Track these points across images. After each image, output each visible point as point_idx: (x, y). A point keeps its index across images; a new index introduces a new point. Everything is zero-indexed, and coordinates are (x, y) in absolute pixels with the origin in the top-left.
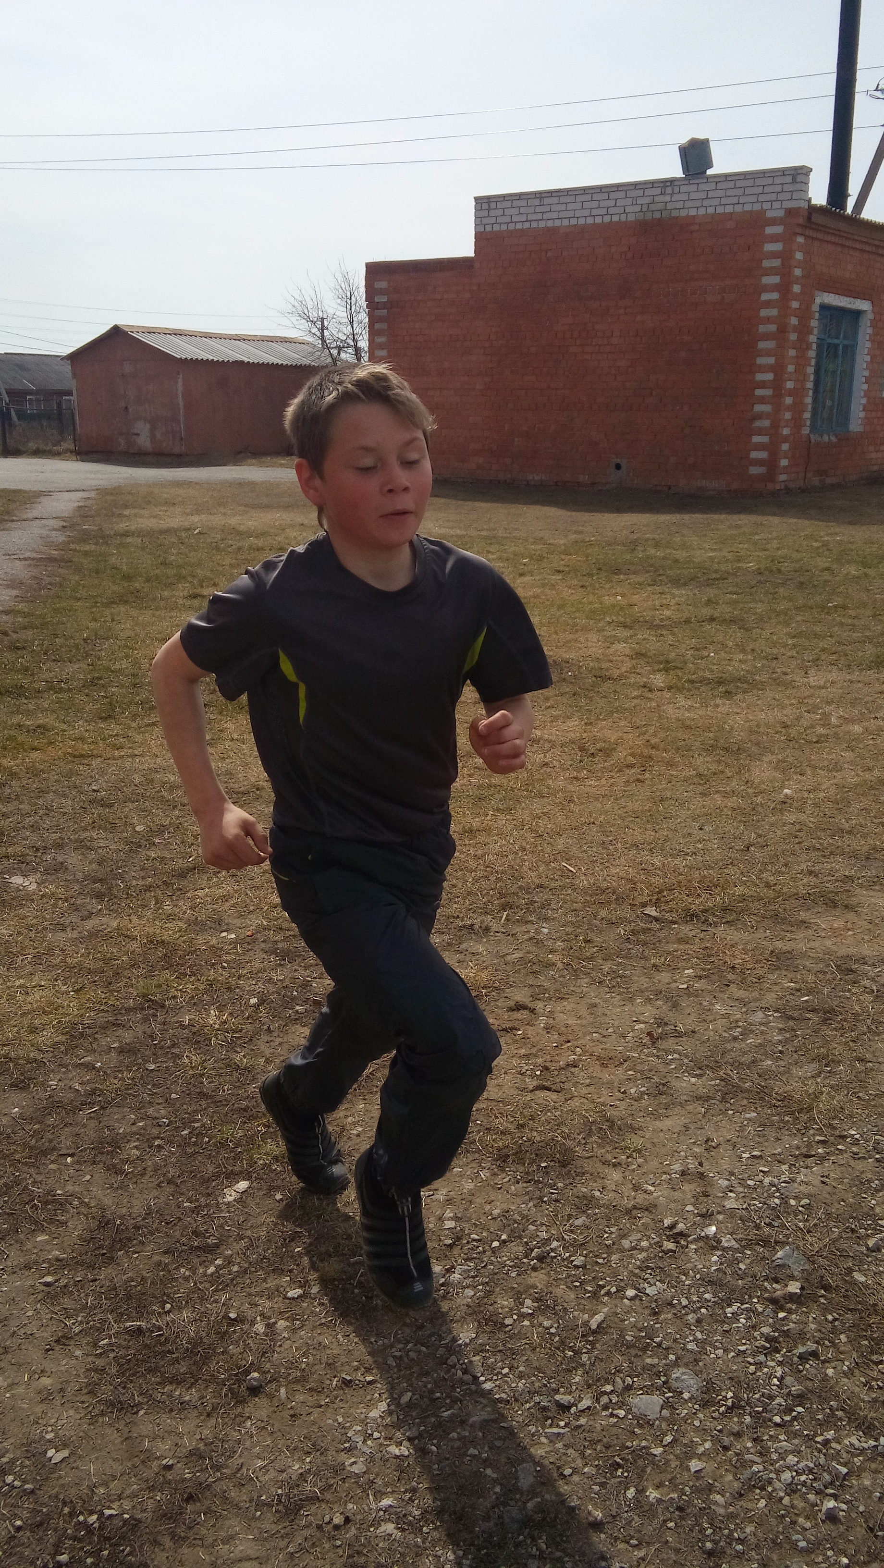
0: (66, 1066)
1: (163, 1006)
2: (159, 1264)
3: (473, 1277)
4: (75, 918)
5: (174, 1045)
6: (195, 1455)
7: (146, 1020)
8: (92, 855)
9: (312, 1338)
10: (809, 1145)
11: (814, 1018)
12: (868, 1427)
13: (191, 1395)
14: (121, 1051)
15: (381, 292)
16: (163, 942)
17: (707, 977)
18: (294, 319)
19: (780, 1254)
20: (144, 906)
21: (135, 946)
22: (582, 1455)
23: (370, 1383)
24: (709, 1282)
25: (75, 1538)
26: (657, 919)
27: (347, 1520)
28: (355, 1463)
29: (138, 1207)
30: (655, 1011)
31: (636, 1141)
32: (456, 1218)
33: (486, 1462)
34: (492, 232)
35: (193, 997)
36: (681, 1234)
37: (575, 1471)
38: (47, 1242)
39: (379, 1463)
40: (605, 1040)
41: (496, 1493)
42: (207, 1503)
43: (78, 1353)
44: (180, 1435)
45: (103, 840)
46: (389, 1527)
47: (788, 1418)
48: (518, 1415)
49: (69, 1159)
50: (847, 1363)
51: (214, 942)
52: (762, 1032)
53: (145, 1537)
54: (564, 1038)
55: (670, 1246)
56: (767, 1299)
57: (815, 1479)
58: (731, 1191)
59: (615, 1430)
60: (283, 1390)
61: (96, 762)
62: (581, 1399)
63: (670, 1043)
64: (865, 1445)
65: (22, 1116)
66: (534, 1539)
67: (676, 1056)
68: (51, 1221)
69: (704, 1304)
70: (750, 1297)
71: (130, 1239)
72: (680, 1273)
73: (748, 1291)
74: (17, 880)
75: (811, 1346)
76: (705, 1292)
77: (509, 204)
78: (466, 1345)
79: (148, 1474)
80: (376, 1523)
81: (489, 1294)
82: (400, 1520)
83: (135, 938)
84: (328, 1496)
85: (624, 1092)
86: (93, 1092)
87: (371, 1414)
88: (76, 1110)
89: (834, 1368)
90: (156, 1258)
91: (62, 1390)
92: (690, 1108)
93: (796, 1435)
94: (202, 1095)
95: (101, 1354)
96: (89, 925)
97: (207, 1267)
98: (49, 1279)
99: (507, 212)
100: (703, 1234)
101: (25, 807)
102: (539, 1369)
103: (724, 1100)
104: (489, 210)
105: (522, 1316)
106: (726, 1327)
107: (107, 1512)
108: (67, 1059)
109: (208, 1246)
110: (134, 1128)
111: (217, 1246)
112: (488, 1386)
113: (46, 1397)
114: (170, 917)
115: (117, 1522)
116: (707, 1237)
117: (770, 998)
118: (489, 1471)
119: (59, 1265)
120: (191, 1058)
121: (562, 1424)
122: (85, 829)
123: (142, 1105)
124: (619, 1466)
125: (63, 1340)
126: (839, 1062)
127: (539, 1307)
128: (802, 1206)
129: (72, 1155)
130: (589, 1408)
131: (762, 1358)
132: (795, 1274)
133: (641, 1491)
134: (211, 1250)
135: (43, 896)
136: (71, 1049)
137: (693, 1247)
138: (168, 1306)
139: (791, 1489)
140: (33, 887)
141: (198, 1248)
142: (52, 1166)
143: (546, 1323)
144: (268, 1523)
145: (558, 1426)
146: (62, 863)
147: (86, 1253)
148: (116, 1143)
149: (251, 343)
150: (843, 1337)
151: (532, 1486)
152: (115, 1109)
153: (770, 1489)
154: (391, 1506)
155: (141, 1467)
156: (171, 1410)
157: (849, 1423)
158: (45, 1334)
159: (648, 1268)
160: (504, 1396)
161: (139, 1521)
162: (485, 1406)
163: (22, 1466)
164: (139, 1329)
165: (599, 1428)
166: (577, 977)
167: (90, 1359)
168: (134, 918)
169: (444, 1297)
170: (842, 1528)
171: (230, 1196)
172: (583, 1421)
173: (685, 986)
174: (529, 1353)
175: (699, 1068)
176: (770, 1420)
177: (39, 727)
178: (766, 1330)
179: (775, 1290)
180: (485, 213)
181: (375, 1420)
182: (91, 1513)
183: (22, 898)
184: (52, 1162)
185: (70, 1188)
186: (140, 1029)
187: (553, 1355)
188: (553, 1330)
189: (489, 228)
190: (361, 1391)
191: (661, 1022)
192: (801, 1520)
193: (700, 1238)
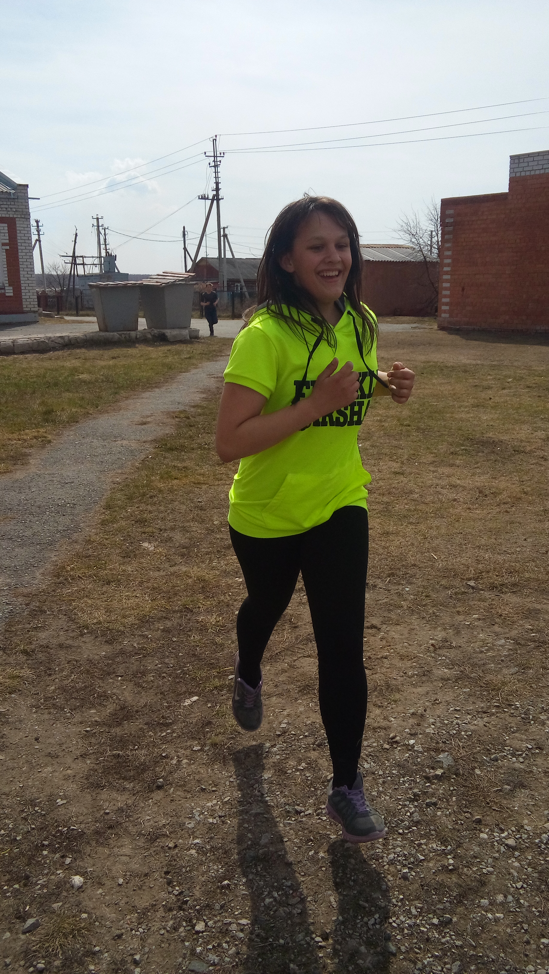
0: (134, 635)
1: (192, 611)
2: (141, 729)
3: (283, 750)
4: (167, 565)
5: (190, 631)
6: (121, 810)
7: (181, 617)
8: (188, 535)
9: (197, 769)
10: (489, 707)
11: (532, 645)
12: (445, 840)
13: (129, 785)
14: (163, 631)
15: (450, 216)
16: (204, 580)
17: (484, 619)
18: (402, 233)
19: (441, 756)
20: (203, 562)
21: (190, 581)
22: (296, 834)
23: (213, 791)
24: (399, 765)
25: (54, 836)
26: (473, 588)
27: (176, 846)
28: (190, 823)
29: (143, 702)
30: (446, 635)
31: (397, 696)
32: (288, 723)
33: (250, 831)
34: (520, 176)
35: (208, 608)
36: (396, 742)
37: (289, 840)
38: (95, 713)
39: (201, 824)
40: (410, 647)
41: (248, 844)
42: (117, 830)
43: (88, 762)
44: (118, 801)
45: (195, 527)
46: (193, 852)
47: (406, 831)
48: (275, 813)
49: (120, 678)
50: (450, 810)
51: (230, 582)
52: (498, 650)
53: (84, 840)
54: (388, 644)
55: (387, 746)
56: (424, 777)
57: (405, 860)
58: (433, 725)
59: (317, 825)
60: (172, 789)
61: (204, 487)
62: (308, 809)
63: (444, 652)
64: (439, 848)
65: (105, 656)
66: (256, 865)
67: (444, 658)
68: (100, 704)
69: (391, 775)
70: (416, 775)
71: (132, 716)
72: (386, 760)
73: (416, 772)
74: (146, 545)
75: (434, 800)
76: (394, 770)
77: (532, 159)
78: (265, 780)
79: (98, 815)
80: (189, 849)
81: (286, 758)
82: (200, 849)
83: (191, 577)
84: (172, 835)
85: (406, 673)
86: (142, 648)
87: (208, 804)
88: (131, 656)
89: (442, 812)
90: (141, 726)
91: (75, 776)
92: (435, 683)
93: (406, 839)
94: (194, 655)
95: (98, 763)
96: (172, 569)
97: (162, 733)
98: (88, 729)
99: (530, 164)
100: (407, 743)
101: (162, 508)
102: (294, 794)
103: (456, 681)
104: (519, 163)
105: (297, 770)
106: (397, 787)
107: (72, 827)
108: (136, 632)
109: (166, 723)
110: (156, 667)
111: (171, 724)
112: (268, 798)
113: (66, 778)
114: (213, 568)
115: (75, 832)
116: (409, 745)
117: (514, 633)
118: (249, 835)
119: (97, 723)
120: (195, 637)
121: (293, 819)
122: (188, 521)
123: (164, 657)
124: (312, 841)
125: (83, 756)
126: (530, 668)
127: (308, 767)
128: (467, 736)
129: (121, 676)
130: (310, 814)
131: (407, 803)
132: (444, 766)
133: (316, 853)
134: (167, 725)
135: (155, 553)
136: (140, 627)
137: (399, 748)
138: (137, 747)
139: (391, 863)
140: (152, 548)
141: (162, 724)
142: (111, 680)
143: (308, 775)
144: (141, 842)
145: (291, 820)
146: (171, 538)
147: (110, 720)
148: (144, 673)
149: (376, 249)
150: (454, 799)
151: (266, 843)
152: (150, 658)
153: (380, 861)
154: (198, 843)
155: (96, 813)
156: (118, 790)
157: (436, 838)
158: (77, 752)
159: (370, 755)
160: (272, 804)
161: (85, 833)
162: (261, 807)
163: (44, 804)
164: (119, 755)
165: (310, 823)
166: (412, 614)
167: (92, 765)
168: (196, 567)
169: (265, 758)
170: (407, 883)
171: (187, 702)
172: (304, 819)
173: (469, 623)
174: (293, 786)
175: (453, 664)
176: (397, 831)
177: (184, 467)
178: (416, 790)
179: (430, 773)
180: (517, 165)
181: (208, 807)
182: (65, 827)
183: (146, 553)
184: (111, 678)
185: (115, 691)
186: (175, 621)
187: (304, 790)
188: (309, 778)
189: (518, 175)
190: (208, 794)
191: (445, 640)
192: (389, 876)
193: (405, 745)
